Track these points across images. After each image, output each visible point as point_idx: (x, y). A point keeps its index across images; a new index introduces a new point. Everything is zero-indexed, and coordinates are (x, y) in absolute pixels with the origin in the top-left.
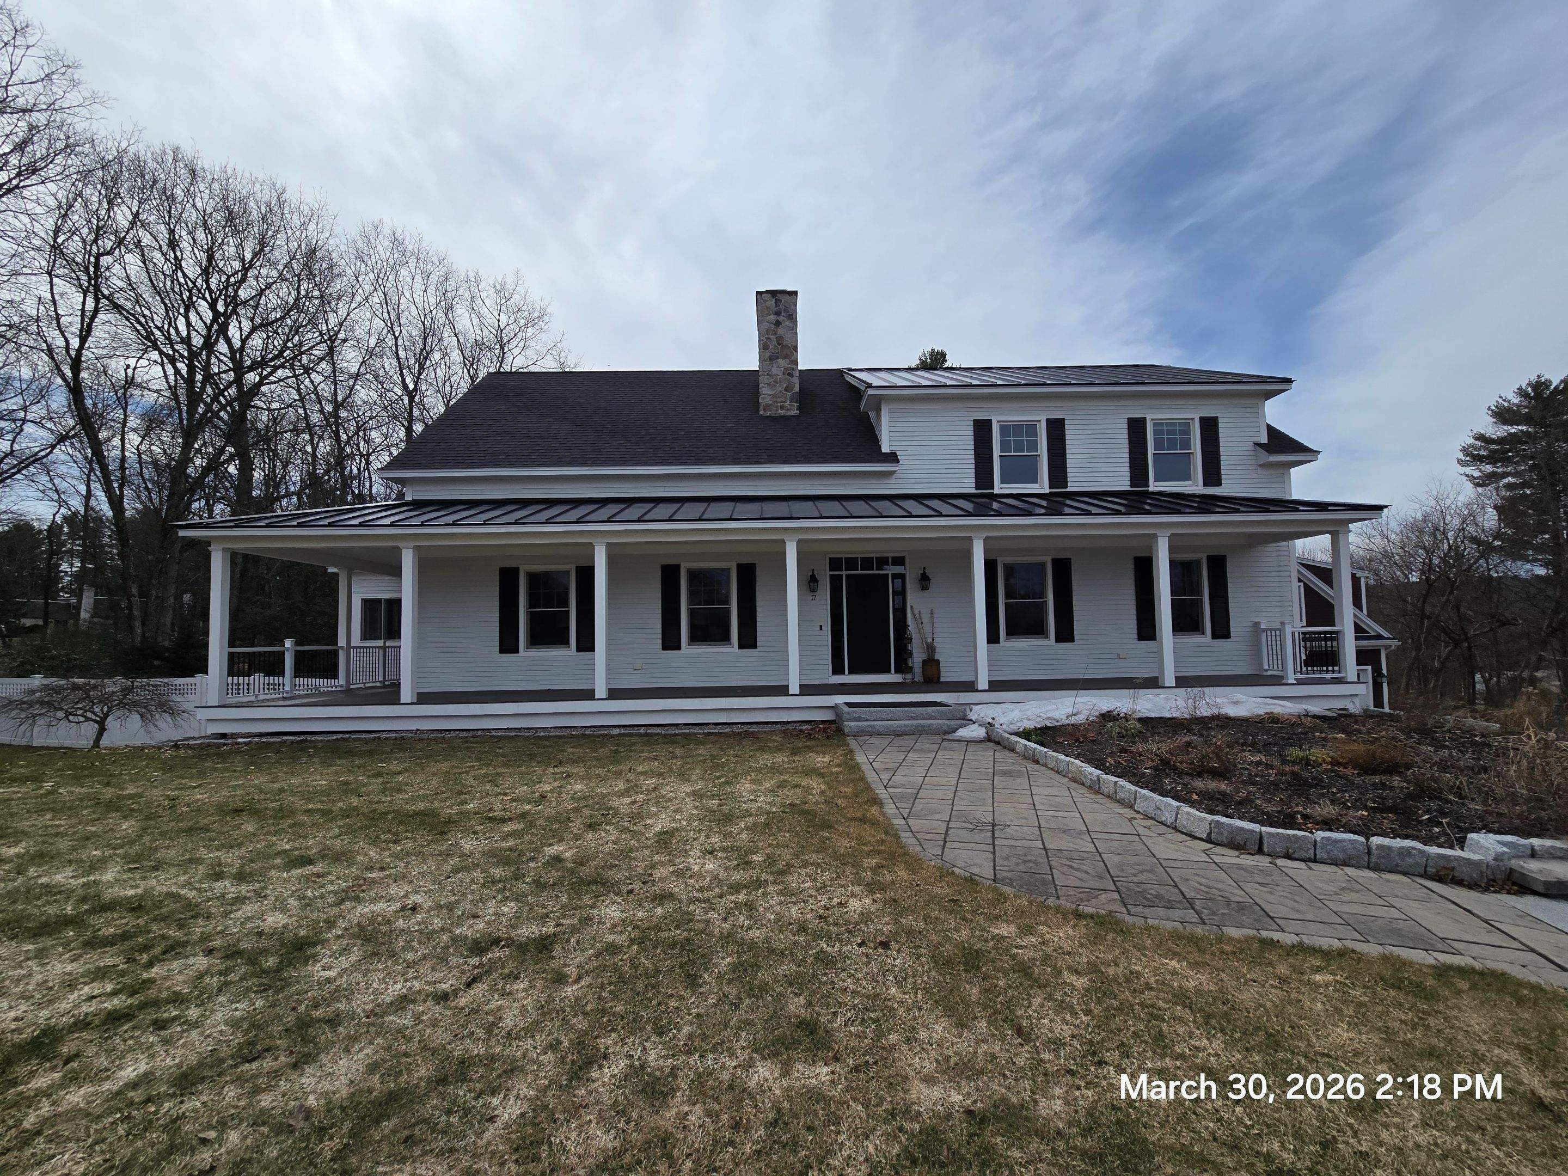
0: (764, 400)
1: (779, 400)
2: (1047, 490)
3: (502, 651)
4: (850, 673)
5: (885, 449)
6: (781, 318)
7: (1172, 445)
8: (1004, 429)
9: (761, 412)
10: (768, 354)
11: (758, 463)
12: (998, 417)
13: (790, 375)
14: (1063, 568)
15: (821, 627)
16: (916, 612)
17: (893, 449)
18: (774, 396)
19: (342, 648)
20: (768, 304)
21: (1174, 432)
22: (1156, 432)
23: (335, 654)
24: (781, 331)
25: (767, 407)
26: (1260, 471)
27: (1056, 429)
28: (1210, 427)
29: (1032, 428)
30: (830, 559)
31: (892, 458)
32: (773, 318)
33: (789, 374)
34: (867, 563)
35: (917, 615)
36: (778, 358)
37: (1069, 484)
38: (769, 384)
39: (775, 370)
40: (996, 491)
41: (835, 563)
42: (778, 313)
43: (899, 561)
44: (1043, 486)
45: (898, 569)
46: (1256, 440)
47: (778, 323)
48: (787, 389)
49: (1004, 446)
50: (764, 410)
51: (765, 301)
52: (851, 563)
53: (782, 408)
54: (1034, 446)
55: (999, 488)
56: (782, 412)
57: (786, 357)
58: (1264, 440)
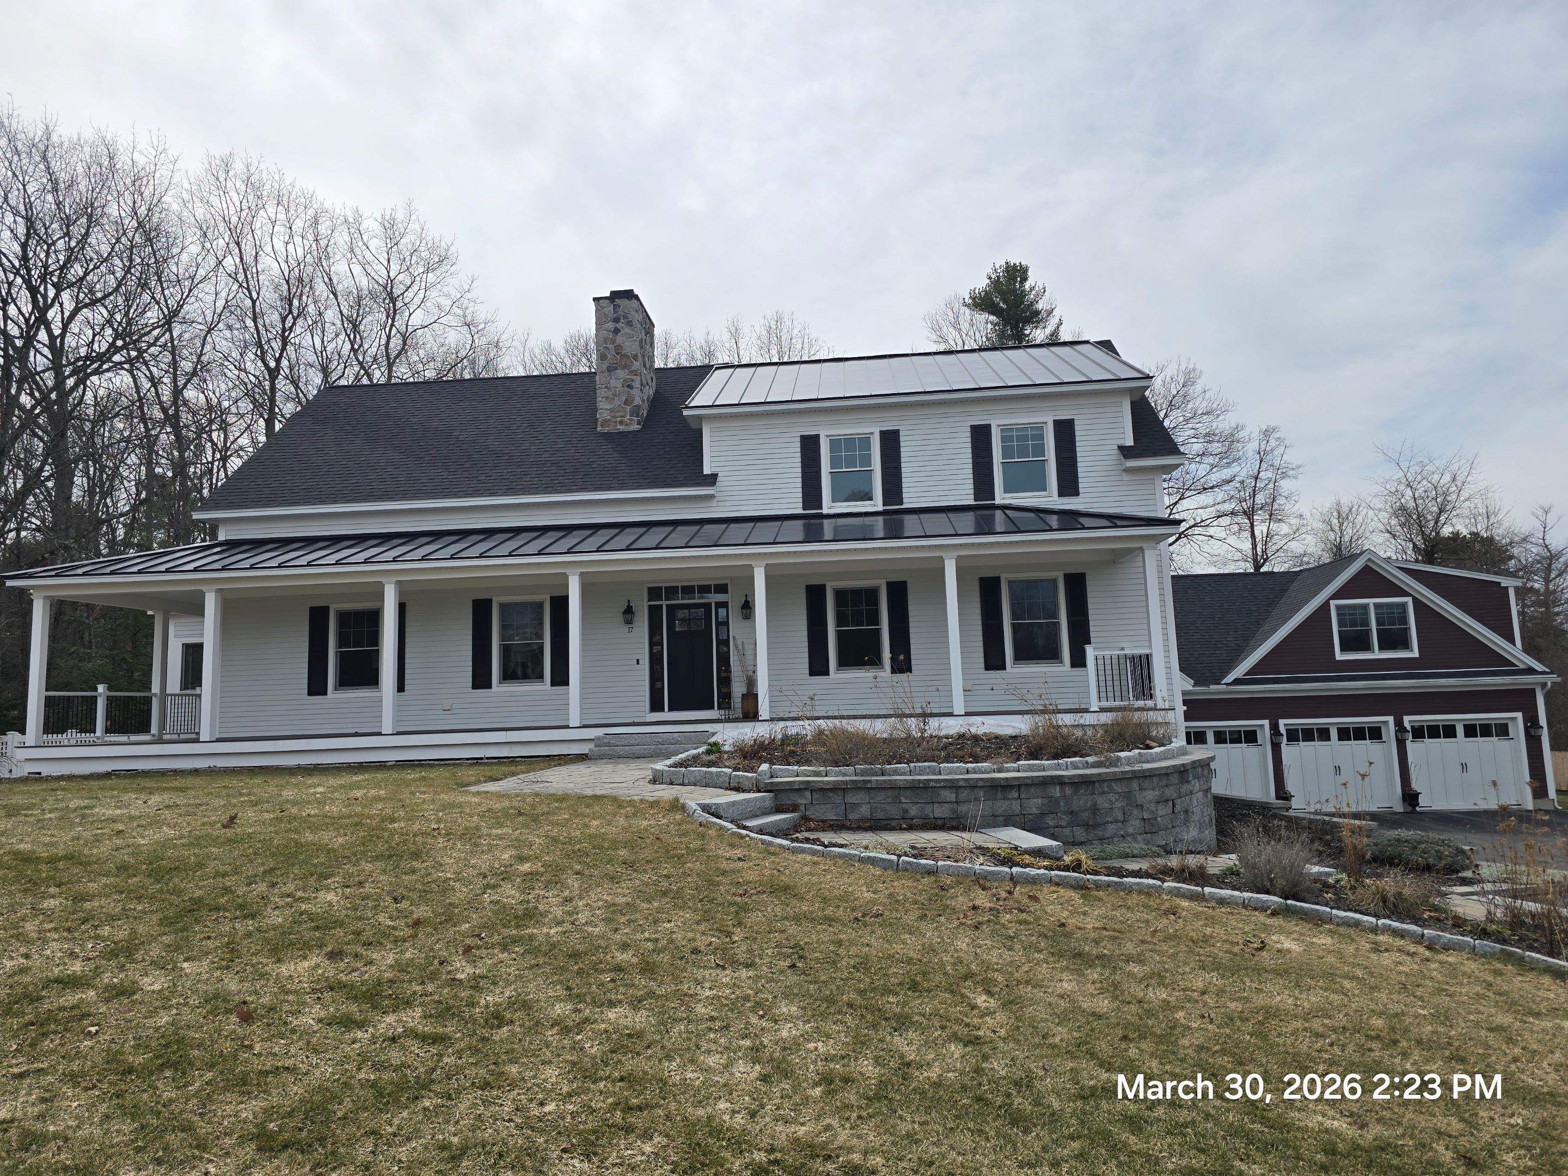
0: (602, 415)
1: (618, 414)
2: (880, 508)
3: (310, 694)
4: (670, 710)
5: (707, 471)
6: (619, 325)
7: (1023, 452)
8: (835, 444)
9: (599, 429)
10: (606, 364)
11: (569, 491)
12: (826, 432)
13: (630, 387)
14: (898, 592)
15: (638, 661)
16: (739, 642)
17: (715, 470)
18: (612, 410)
19: (155, 695)
20: (606, 310)
21: (1025, 438)
22: (1004, 439)
23: (148, 701)
24: (619, 339)
25: (606, 422)
26: (1126, 477)
27: (891, 441)
28: (1065, 430)
29: (865, 442)
30: (649, 588)
31: (712, 479)
32: (611, 325)
33: (628, 386)
34: (688, 590)
35: (740, 647)
36: (616, 369)
37: (905, 500)
38: (607, 398)
39: (613, 383)
40: (825, 511)
41: (654, 593)
42: (616, 320)
43: (722, 589)
44: (877, 504)
45: (721, 597)
46: (1121, 442)
47: (616, 331)
48: (626, 403)
49: (834, 462)
50: (602, 426)
51: (603, 308)
52: (672, 591)
53: (621, 422)
54: (867, 460)
55: (828, 507)
56: (621, 428)
57: (625, 367)
58: (1130, 442)
